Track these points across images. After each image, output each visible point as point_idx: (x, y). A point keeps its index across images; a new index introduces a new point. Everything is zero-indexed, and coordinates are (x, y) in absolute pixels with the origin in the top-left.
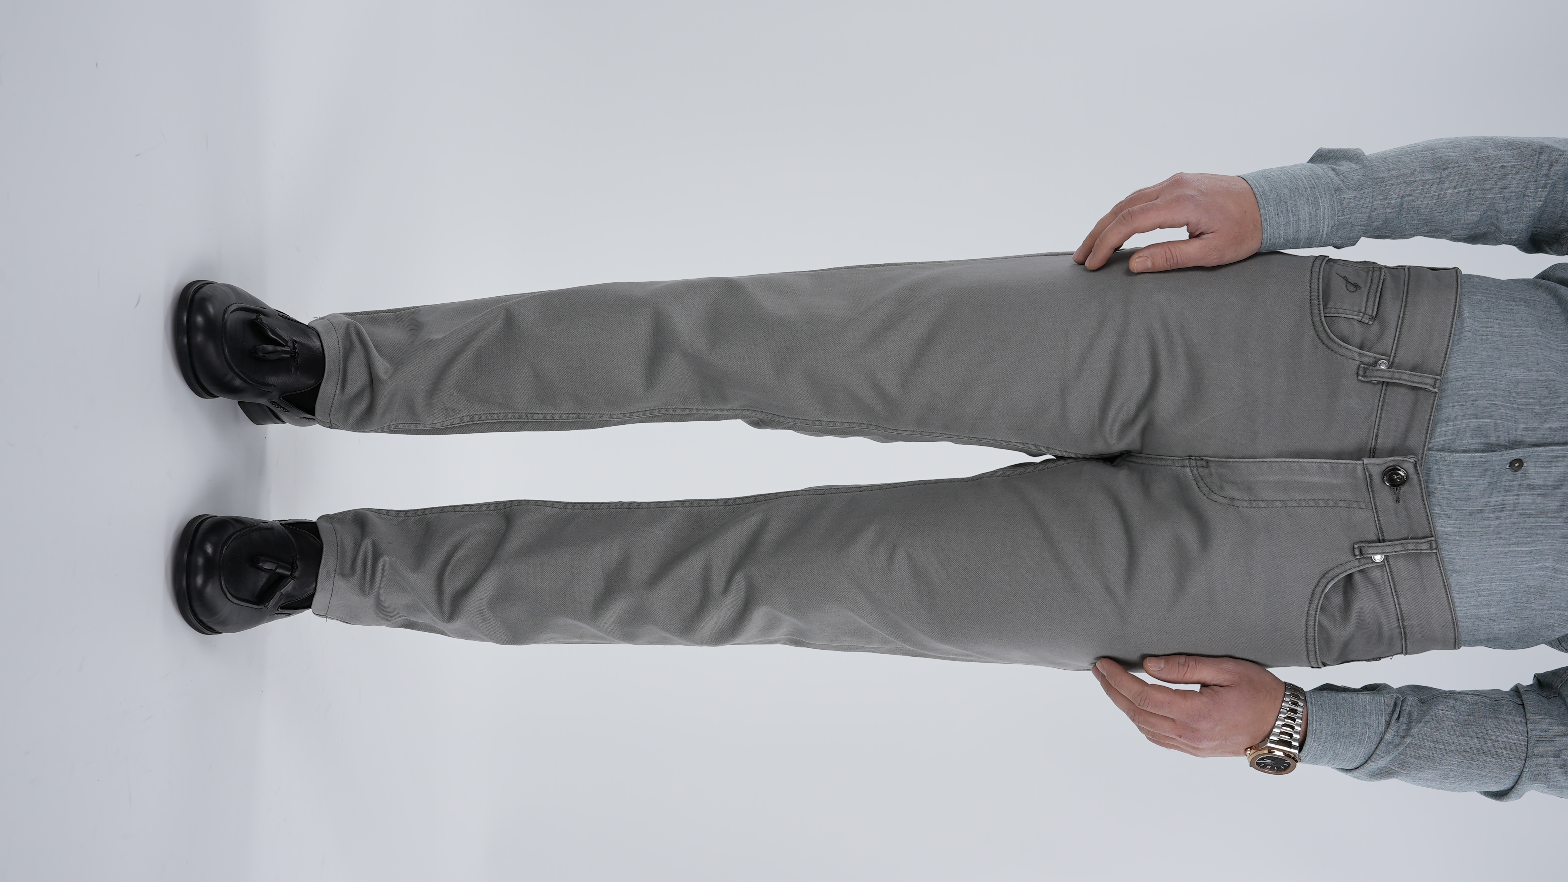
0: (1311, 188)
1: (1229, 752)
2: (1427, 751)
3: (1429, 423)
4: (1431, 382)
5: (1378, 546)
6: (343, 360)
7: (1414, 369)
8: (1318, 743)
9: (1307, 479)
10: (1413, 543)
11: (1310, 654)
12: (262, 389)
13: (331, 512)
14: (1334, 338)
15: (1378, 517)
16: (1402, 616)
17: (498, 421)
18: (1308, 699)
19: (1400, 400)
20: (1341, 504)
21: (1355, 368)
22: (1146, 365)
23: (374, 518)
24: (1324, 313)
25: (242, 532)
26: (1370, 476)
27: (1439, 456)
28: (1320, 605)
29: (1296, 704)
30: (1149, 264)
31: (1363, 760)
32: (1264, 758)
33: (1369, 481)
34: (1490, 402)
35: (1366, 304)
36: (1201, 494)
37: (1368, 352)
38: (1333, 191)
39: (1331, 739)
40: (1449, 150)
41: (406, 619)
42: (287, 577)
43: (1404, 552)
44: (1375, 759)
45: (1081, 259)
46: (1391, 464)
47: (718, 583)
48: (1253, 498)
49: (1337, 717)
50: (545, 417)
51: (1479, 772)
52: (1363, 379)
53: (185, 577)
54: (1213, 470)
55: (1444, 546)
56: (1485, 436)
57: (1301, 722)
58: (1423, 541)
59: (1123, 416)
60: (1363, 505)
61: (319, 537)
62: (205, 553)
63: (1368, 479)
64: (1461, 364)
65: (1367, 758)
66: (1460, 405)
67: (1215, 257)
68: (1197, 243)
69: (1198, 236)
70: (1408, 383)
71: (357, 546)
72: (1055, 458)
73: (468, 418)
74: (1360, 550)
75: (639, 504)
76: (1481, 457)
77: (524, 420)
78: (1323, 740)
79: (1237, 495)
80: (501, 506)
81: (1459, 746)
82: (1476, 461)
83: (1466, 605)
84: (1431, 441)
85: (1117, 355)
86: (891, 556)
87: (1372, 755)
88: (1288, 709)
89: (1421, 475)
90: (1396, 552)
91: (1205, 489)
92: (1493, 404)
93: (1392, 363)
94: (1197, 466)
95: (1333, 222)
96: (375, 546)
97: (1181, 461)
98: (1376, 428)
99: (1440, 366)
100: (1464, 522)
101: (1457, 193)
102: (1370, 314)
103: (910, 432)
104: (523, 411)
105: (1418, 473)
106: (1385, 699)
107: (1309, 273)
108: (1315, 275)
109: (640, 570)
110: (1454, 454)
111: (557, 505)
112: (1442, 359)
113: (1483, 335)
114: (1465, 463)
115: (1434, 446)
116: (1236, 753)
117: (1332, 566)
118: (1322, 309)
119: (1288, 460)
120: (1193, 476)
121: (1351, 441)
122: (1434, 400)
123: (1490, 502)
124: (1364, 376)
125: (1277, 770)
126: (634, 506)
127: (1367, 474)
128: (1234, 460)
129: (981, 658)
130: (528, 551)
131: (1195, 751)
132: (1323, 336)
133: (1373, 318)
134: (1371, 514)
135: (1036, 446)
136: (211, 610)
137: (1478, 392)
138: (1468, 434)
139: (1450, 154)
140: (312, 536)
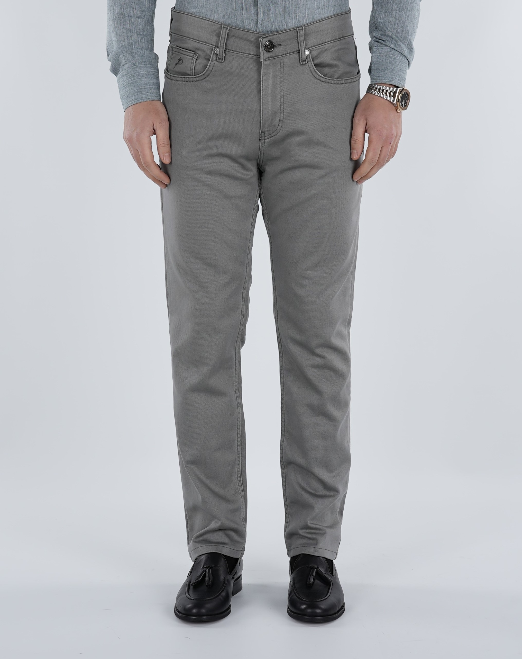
0: (134, 77)
1: (399, 120)
2: (399, 28)
3: (244, 31)
4: (225, 30)
5: (301, 53)
6: (212, 544)
7: (219, 36)
8: (395, 79)
9: (270, 87)
10: (300, 38)
11: (353, 81)
12: (226, 583)
13: (286, 550)
14: (204, 72)
15: (287, 54)
16: (334, 40)
17: (241, 468)
18: (374, 83)
19: (234, 43)
20: (282, 71)
21: (218, 63)
22: (216, 159)
23: (288, 529)
24: (193, 76)
25: (295, 592)
26: (269, 58)
27: (259, 27)
28: (329, 78)
29: (376, 88)
30: (167, 154)
31: (404, 57)
32: (402, 104)
33: (271, 58)
34: (235, 3)
35: (188, 56)
36: (277, 135)
37: (211, 56)
38: (135, 67)
39: (392, 73)
40: (114, 12)
41: (338, 514)
42: (317, 571)
43: (304, 42)
44: (403, 52)
45: (164, 186)
46: (263, 48)
47: (320, 361)
48: (279, 111)
49: (382, 69)
50: (239, 445)
51: (409, 3)
52: (224, 60)
53: (317, 617)
54: (266, 130)
55: (301, 23)
56: (250, 6)
57: (384, 87)
58: (299, 33)
59: (240, 170)
60: (282, 60)
61: (298, 555)
62: (305, 608)
63: (270, 58)
64: (217, 15)
65: (403, 55)
66: (236, 17)
67: (165, 123)
68: (158, 132)
69: (155, 131)
70: (225, 40)
71: (303, 537)
72: (260, 198)
73: (239, 483)
74: (303, 61)
75: (282, 399)
76: (260, 9)
77: (240, 456)
78: (393, 76)
79: (278, 119)
80: (283, 467)
81: (397, 13)
82: (262, 11)
83: (328, 11)
84: (253, 30)
85: (211, 173)
86: (307, 278)
87: (401, 53)
88: (378, 92)
89: (268, 35)
90: (304, 45)
91: (275, 133)
92: (236, 2)
93: (216, 46)
94: (264, 137)
95: (149, 67)
96: (302, 528)
97: (262, 144)
98: (246, 55)
99: (217, 24)
100: (290, 15)
101: (136, 9)
102: (193, 54)
103: (247, 269)
104: (236, 456)
105: (268, 36)
106: (375, 46)
107: (173, 81)
108: (175, 78)
109: (314, 399)
110: (259, 20)
111: (282, 439)
112: (214, 23)
113: (204, 3)
114: (263, 15)
115: (255, 29)
116: (400, 117)
117: (311, 74)
118: (191, 77)
119: (261, 96)
120: (269, 138)
121: (252, 66)
122: (233, 28)
123: (281, 4)
124: (222, 59)
125: (408, 97)
126: (283, 401)
127: (268, 59)
128: (261, 120)
129: (356, 234)
130: (304, 453)
131: (398, 137)
132: (203, 77)
133: (195, 53)
134: (286, 57)
135: (254, 209)
136: (333, 606)
137: (230, 8)
138: (249, 14)
139: (117, 11)
140: (297, 559)
